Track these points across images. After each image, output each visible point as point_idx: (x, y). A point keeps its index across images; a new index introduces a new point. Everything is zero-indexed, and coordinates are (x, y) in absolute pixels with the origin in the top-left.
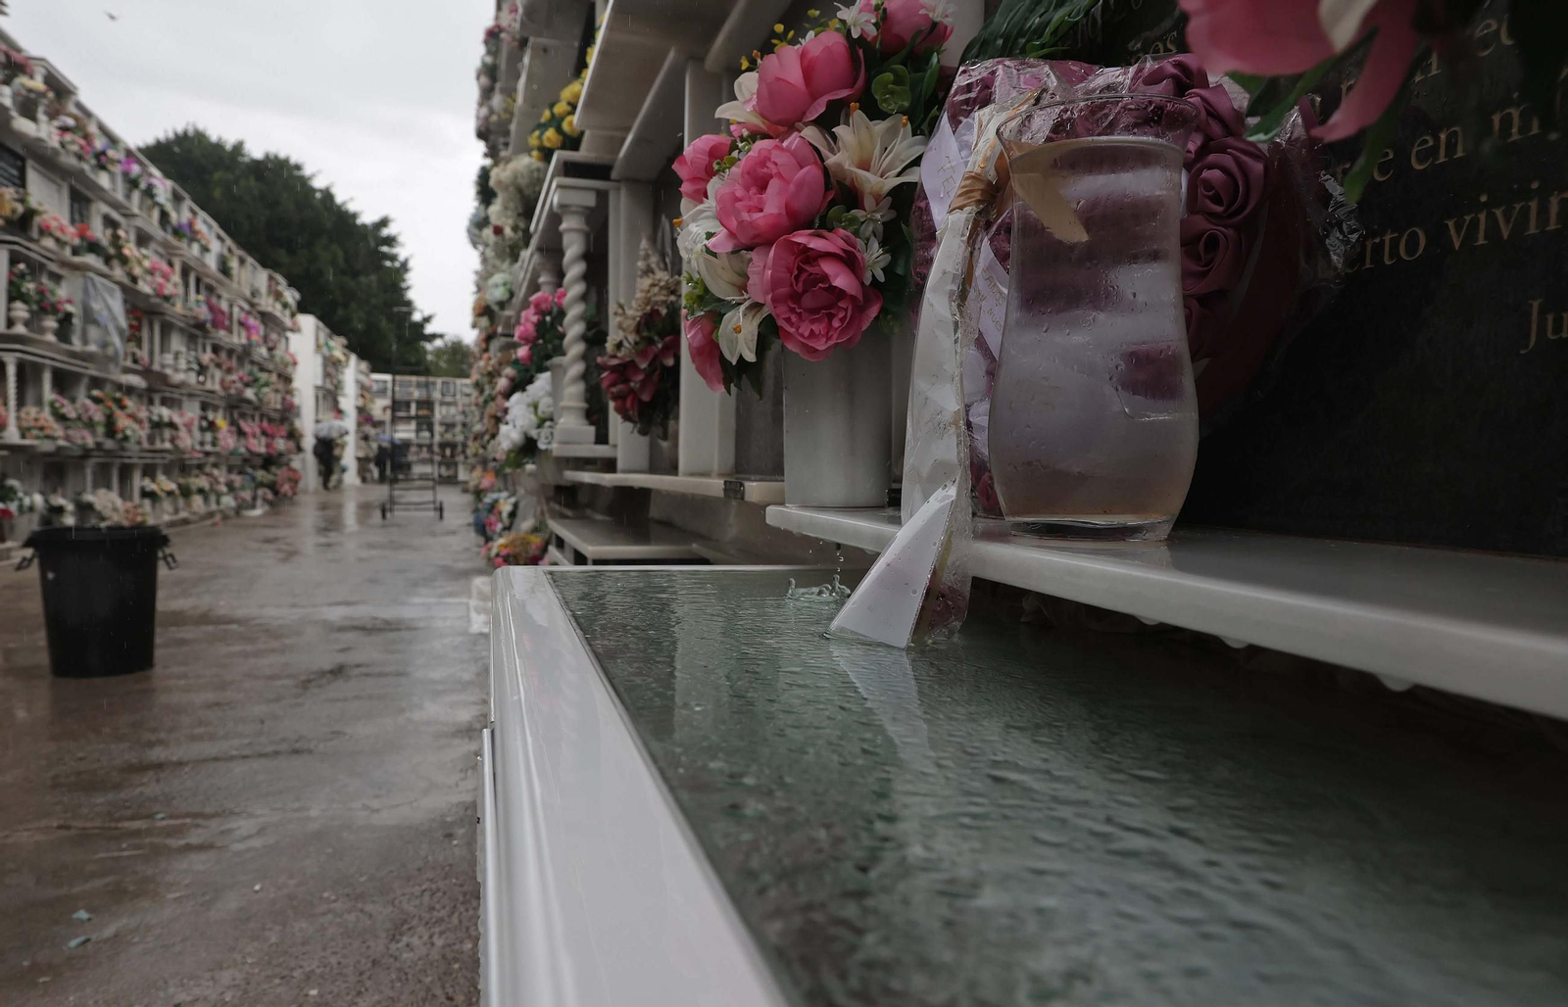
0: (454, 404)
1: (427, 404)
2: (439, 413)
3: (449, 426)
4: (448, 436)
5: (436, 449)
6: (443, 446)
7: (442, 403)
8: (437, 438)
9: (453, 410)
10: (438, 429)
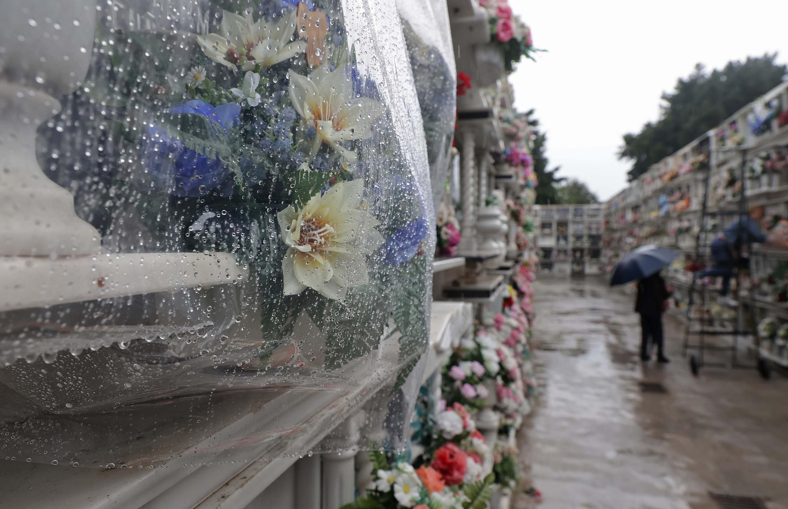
0: (582, 222)
1: (563, 224)
2: (571, 229)
3: (579, 237)
4: (578, 245)
5: (570, 253)
6: (575, 250)
7: (575, 222)
8: (570, 246)
9: (581, 227)
10: (571, 239)
